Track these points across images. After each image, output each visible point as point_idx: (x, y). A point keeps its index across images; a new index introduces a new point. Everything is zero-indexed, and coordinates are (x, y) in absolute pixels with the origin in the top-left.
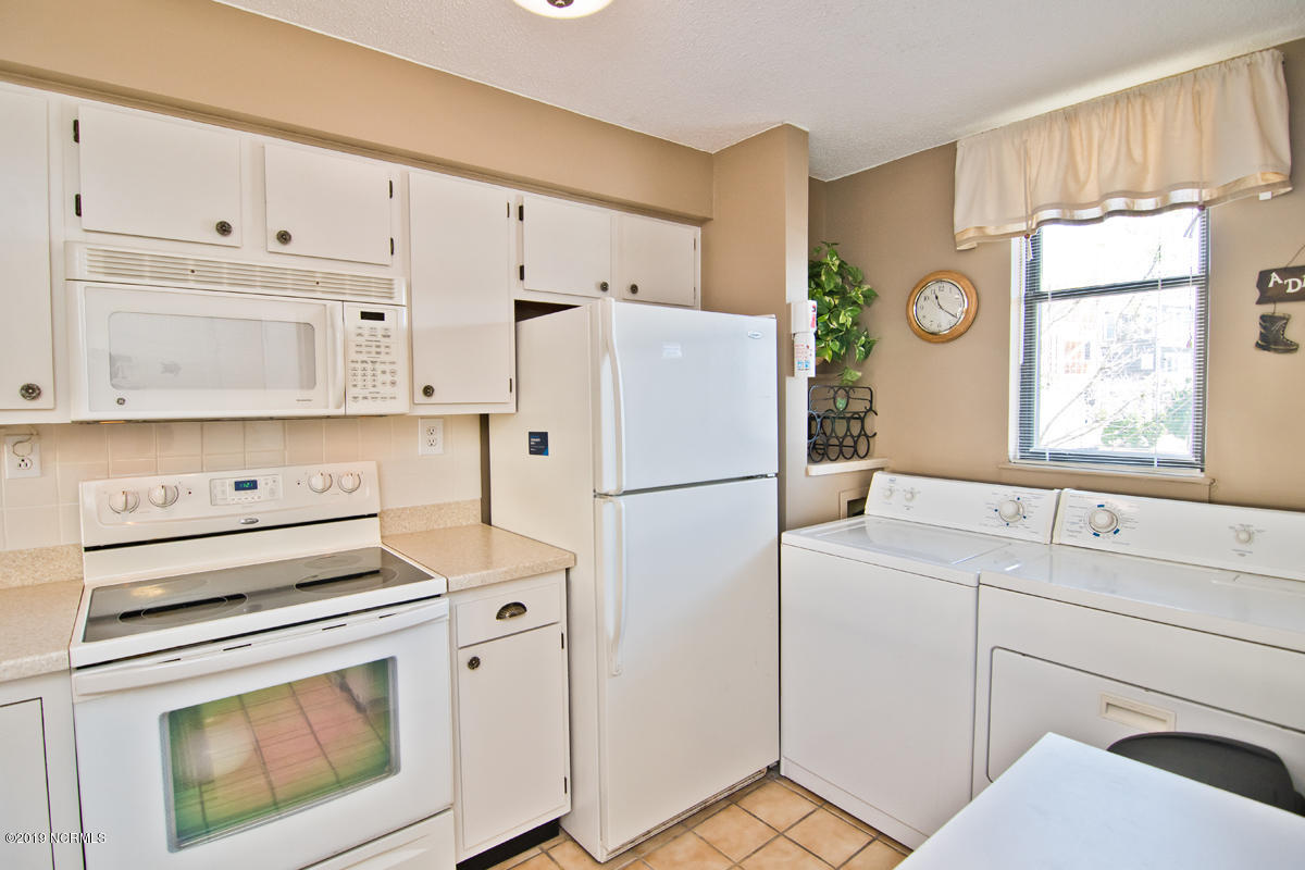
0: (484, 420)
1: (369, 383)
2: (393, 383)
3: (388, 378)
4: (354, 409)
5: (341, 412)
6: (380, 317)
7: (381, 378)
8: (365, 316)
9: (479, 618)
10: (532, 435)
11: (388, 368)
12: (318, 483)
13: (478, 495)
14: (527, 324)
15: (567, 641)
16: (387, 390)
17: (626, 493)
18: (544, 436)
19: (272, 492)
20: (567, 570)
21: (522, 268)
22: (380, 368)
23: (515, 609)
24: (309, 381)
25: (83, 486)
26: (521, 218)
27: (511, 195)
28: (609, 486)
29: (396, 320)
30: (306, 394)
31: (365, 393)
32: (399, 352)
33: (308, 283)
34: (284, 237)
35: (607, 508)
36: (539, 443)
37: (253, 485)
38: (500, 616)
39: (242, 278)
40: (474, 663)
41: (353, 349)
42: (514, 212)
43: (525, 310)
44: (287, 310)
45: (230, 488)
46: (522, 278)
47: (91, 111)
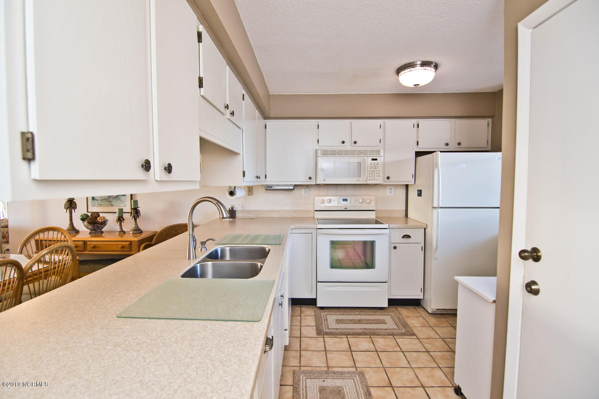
0: (407, 186)
1: (373, 176)
2: (379, 176)
3: (377, 175)
4: (369, 182)
5: (366, 183)
6: (376, 160)
7: (376, 175)
8: (373, 160)
9: (397, 237)
10: (418, 191)
11: (378, 172)
12: (361, 201)
13: (404, 208)
14: (419, 158)
15: (424, 249)
16: (377, 178)
17: (441, 208)
18: (421, 191)
19: (351, 202)
20: (425, 229)
21: (418, 142)
22: (376, 172)
23: (408, 236)
24: (360, 176)
25: (315, 198)
26: (418, 127)
27: (415, 121)
28: (435, 205)
29: (380, 160)
30: (359, 179)
31: (372, 178)
32: (380, 168)
33: (360, 153)
34: (355, 143)
35: (435, 211)
36: (420, 193)
37: (347, 200)
38: (403, 237)
39: (347, 153)
40: (395, 248)
41: (369, 168)
42: (416, 126)
43: (419, 154)
44: (355, 160)
45: (342, 200)
46: (418, 144)
47: (321, 122)
